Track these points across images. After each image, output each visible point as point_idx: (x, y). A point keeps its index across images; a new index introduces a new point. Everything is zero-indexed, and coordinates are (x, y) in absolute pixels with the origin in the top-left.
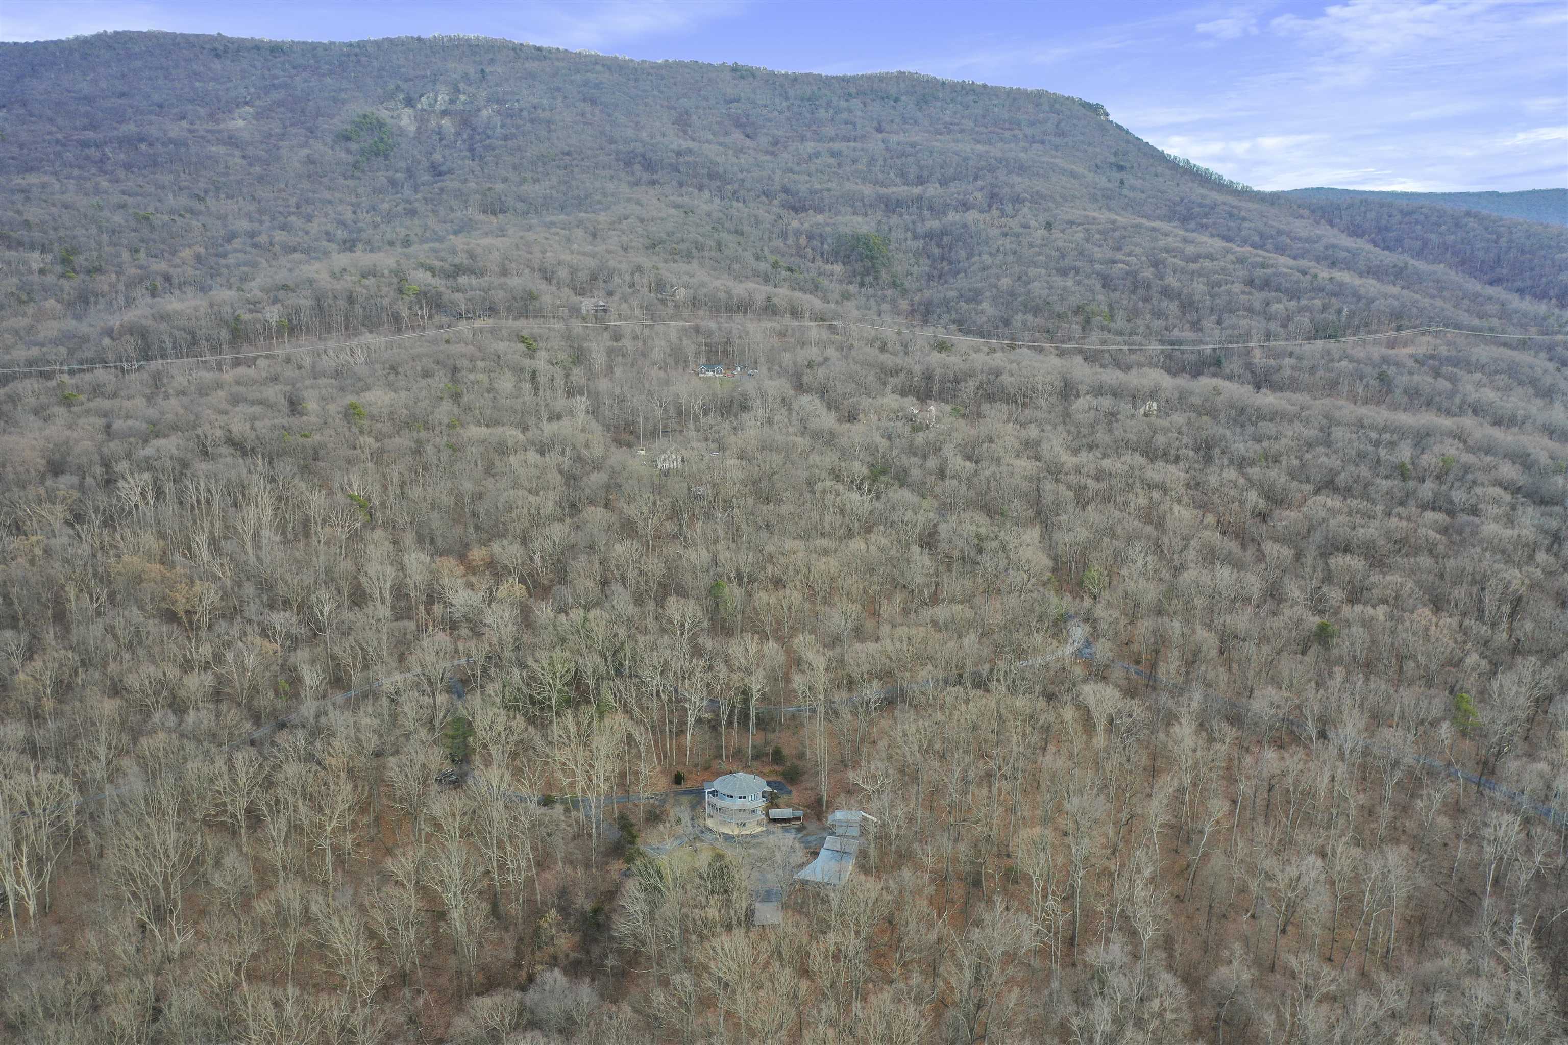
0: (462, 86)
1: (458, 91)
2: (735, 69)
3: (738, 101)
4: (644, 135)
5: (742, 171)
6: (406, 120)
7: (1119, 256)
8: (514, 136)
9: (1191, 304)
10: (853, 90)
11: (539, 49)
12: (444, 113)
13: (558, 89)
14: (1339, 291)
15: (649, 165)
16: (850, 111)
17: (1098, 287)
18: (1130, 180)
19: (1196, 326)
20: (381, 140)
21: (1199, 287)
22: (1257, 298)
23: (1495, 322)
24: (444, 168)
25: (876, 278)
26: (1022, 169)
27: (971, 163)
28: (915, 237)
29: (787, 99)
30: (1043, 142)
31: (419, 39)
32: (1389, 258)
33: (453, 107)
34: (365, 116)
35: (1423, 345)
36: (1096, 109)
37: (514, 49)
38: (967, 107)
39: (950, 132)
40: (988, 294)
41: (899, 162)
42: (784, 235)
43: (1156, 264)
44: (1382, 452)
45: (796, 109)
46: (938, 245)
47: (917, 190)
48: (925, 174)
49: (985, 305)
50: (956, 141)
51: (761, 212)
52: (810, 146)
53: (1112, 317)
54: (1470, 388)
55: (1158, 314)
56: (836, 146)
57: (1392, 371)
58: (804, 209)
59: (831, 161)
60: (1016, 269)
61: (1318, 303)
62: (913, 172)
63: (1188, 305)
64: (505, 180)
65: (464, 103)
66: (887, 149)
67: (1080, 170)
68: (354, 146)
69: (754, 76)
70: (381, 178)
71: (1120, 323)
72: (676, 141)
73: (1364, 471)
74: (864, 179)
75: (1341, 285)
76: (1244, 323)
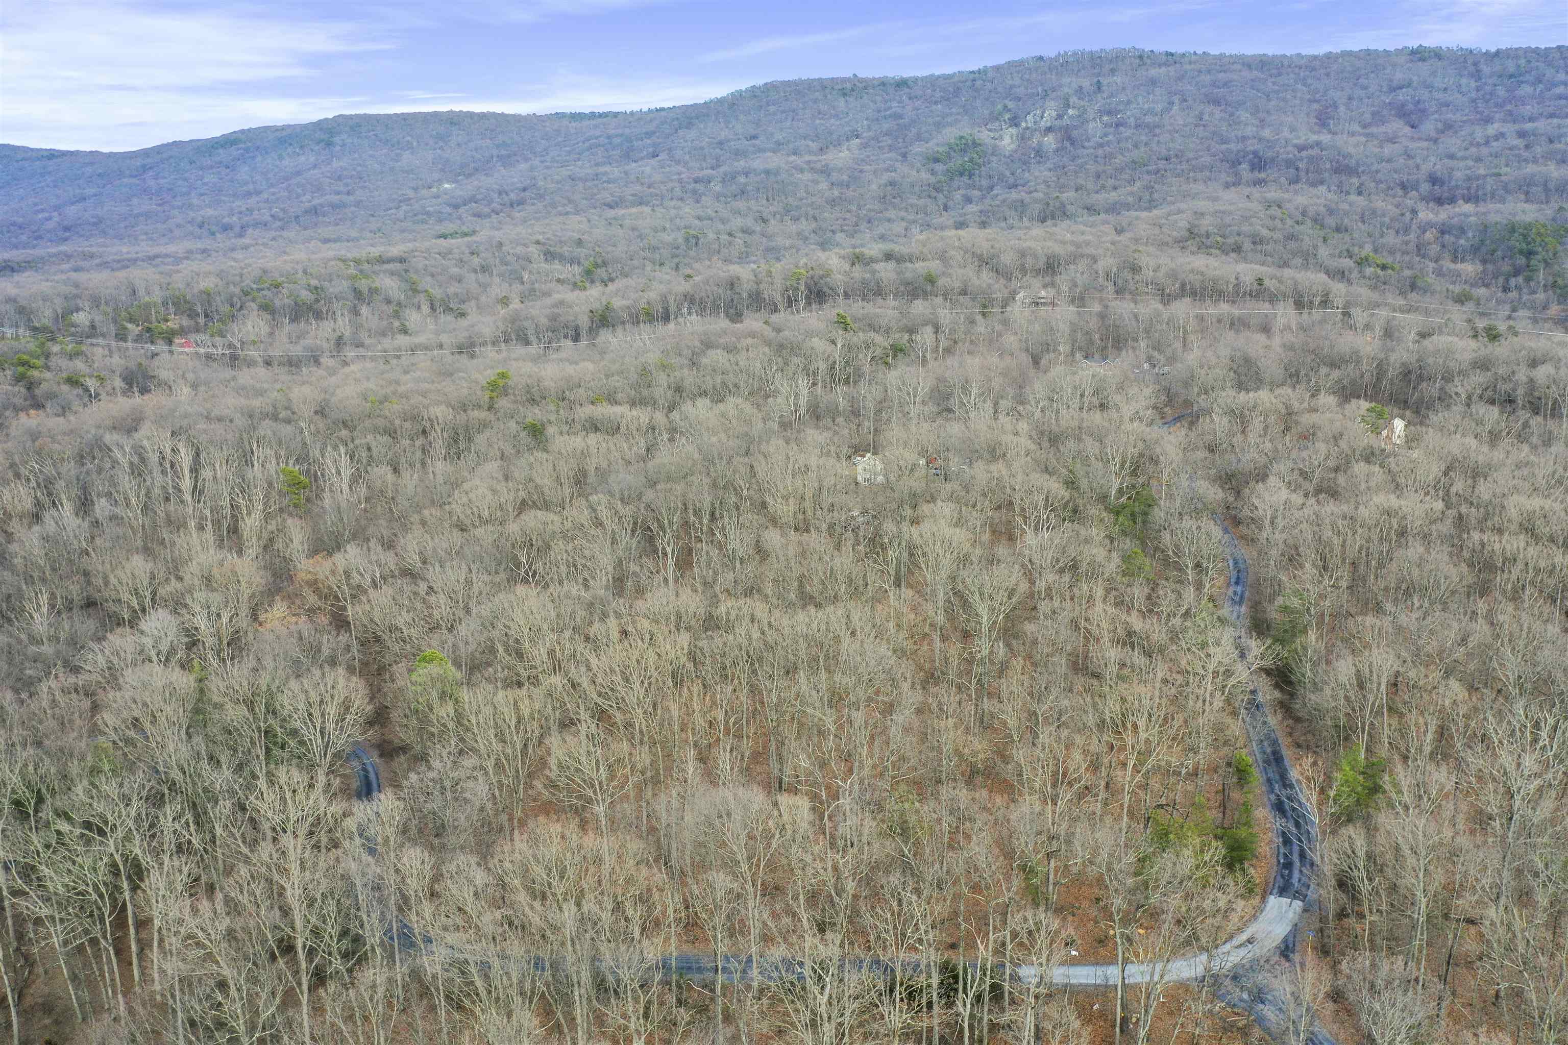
0: (1073, 100)
1: (1068, 106)
2: (1418, 51)
3: (1409, 85)
4: (1266, 133)
5: (1380, 162)
6: (1008, 141)
12: (1049, 130)
13: (1179, 93)
15: (1259, 164)
25: (1528, 279)
29: (1478, 77)
31: (1041, 58)
33: (1059, 123)
34: (961, 137)
37: (1141, 57)
42: (1406, 229)
45: (1488, 88)
51: (1385, 206)
56: (1529, 126)
58: (1452, 200)
59: (1520, 142)
72: (1306, 136)
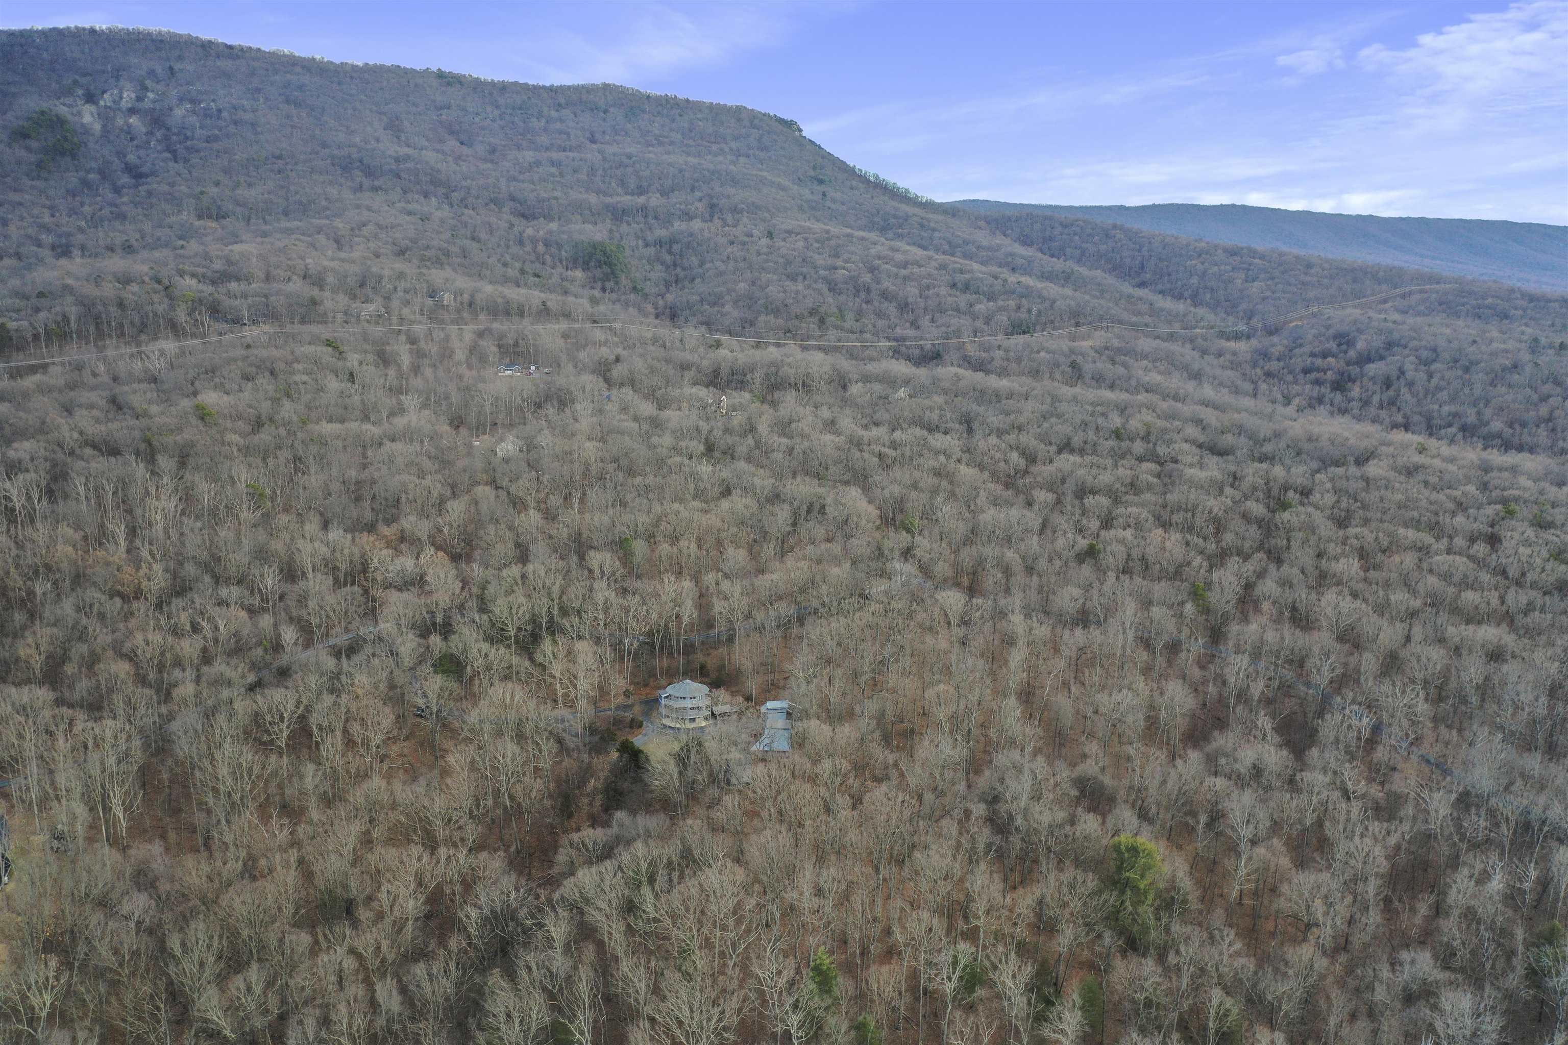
0: (149, 83)
1: (145, 88)
2: (440, 75)
3: (448, 108)
4: (357, 140)
5: (465, 179)
6: (88, 116)
7: (839, 263)
8: (216, 139)
9: (907, 305)
10: (563, 101)
11: (230, 47)
12: (132, 111)
13: (258, 90)
14: (1027, 293)
15: (369, 172)
16: (561, 121)
17: (825, 290)
18: (831, 193)
19: (914, 324)
20: (66, 139)
21: (912, 290)
22: (962, 300)
23: (1147, 319)
24: (144, 169)
25: (617, 283)
26: (734, 181)
27: (687, 174)
28: (647, 245)
29: (497, 107)
30: (748, 156)
31: (92, 30)
32: (1058, 265)
33: (140, 105)
34: (43, 113)
35: (1099, 338)
36: (790, 125)
37: (203, 46)
38: (673, 121)
39: (660, 144)
40: (727, 298)
41: (618, 172)
42: (521, 243)
43: (872, 270)
44: (1100, 421)
45: (508, 118)
46: (670, 252)
47: (641, 200)
48: (645, 184)
49: (728, 308)
50: (668, 153)
51: (493, 220)
52: (529, 155)
53: (843, 317)
54: (1140, 372)
55: (880, 314)
57: (1079, 359)
58: (535, 217)
59: (552, 170)
60: (748, 274)
61: (1012, 303)
62: (632, 182)
63: (904, 307)
64: (217, 184)
65: (154, 102)
66: (604, 159)
67: (786, 183)
68: (34, 144)
69: (461, 83)
70: (73, 179)
71: (849, 323)
72: (391, 147)
73: (1091, 436)
74: (587, 190)
75: (1027, 287)
76: (954, 321)
